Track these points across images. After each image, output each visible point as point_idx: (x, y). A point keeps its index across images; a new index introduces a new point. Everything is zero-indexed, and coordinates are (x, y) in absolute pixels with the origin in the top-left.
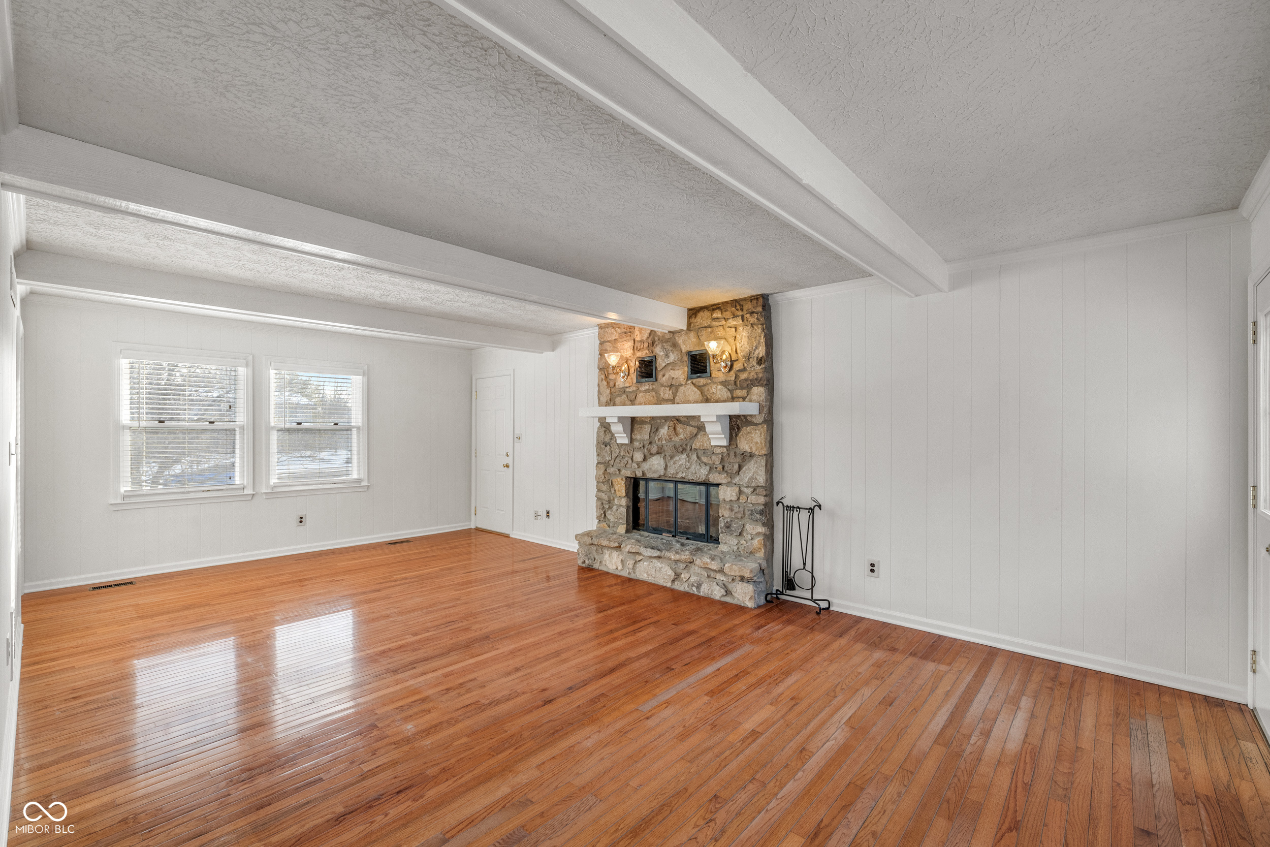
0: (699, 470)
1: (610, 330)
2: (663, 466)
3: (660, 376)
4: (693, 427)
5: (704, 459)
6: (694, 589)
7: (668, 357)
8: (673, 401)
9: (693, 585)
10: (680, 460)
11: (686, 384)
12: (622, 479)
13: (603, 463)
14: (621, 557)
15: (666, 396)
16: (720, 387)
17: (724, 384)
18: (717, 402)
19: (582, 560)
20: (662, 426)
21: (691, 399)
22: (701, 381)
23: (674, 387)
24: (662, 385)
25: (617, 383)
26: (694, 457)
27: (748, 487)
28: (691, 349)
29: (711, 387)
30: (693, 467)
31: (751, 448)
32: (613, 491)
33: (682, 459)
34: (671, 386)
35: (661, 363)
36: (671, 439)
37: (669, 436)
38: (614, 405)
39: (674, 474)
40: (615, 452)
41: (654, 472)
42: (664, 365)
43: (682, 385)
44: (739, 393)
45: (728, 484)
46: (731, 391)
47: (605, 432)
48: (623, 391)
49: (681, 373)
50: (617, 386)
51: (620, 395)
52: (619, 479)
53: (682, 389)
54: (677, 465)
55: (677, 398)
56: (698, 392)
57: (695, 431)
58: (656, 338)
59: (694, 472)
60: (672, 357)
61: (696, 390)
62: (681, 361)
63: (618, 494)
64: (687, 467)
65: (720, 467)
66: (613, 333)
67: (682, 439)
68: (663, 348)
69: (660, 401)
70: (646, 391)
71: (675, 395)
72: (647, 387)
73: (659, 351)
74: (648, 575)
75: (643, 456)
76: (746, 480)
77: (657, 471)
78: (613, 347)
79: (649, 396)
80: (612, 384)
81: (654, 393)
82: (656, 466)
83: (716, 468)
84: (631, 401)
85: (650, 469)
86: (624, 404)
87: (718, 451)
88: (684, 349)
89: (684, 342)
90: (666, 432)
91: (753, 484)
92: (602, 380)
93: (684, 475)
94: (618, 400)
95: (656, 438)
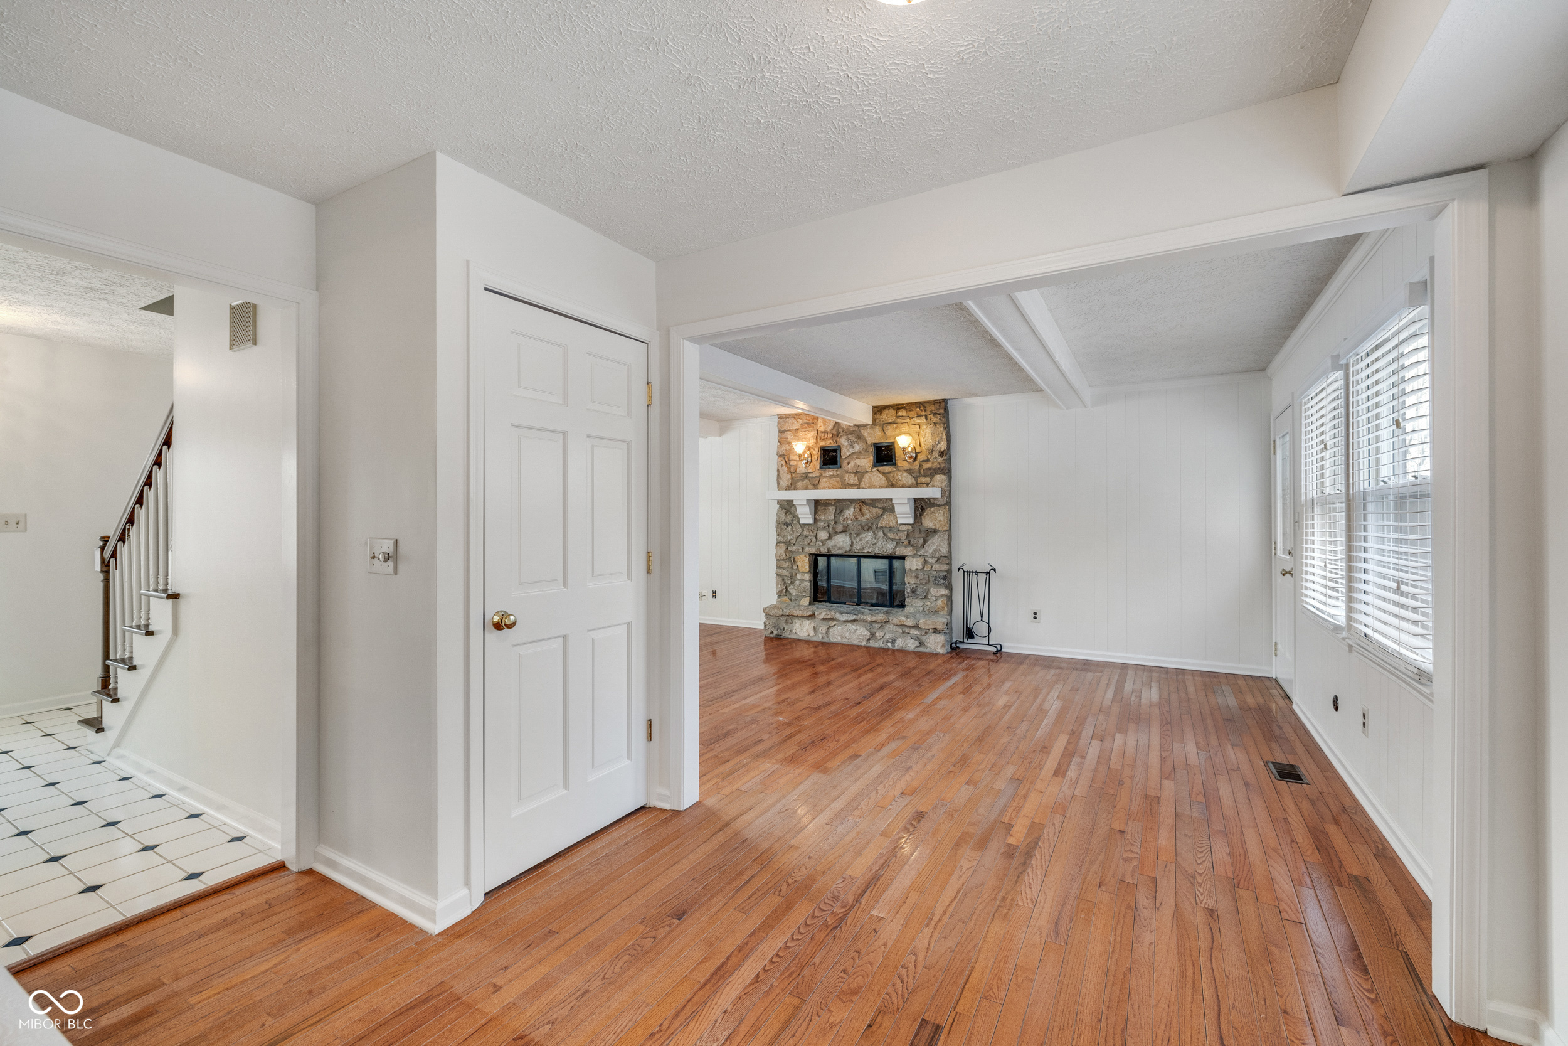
0: (886, 545)
1: (791, 420)
2: (849, 542)
3: (844, 464)
4: (880, 508)
5: (891, 535)
6: (889, 644)
7: (853, 447)
8: (858, 486)
9: (888, 641)
10: (866, 537)
11: (871, 471)
12: (805, 556)
13: (784, 542)
14: (813, 625)
15: (852, 482)
16: (905, 474)
17: (910, 472)
18: (902, 487)
19: (769, 631)
20: (848, 507)
21: (876, 484)
22: (887, 469)
23: (860, 473)
24: (847, 472)
25: (798, 469)
26: (881, 534)
27: (932, 557)
28: (877, 441)
29: (897, 474)
30: (880, 542)
31: (935, 525)
32: (795, 568)
33: (868, 536)
34: (856, 473)
35: (845, 452)
36: (857, 519)
37: (855, 516)
38: (795, 488)
39: (860, 549)
40: (797, 532)
41: (839, 549)
42: (848, 454)
43: (867, 472)
44: (923, 479)
45: (914, 556)
46: (916, 478)
47: (786, 513)
48: (806, 476)
49: (867, 461)
50: (798, 472)
51: (802, 480)
52: (802, 556)
53: (867, 476)
54: (863, 542)
55: (862, 483)
56: (884, 478)
57: (880, 511)
58: (841, 430)
59: (881, 547)
60: (857, 448)
61: (882, 476)
62: (866, 451)
63: (801, 570)
64: (874, 543)
65: (906, 542)
66: (793, 423)
67: (867, 519)
68: (848, 439)
69: (845, 486)
70: (830, 477)
71: (860, 481)
72: (831, 473)
73: (843, 441)
74: (842, 638)
75: (828, 535)
76: (931, 552)
77: (843, 547)
78: (795, 436)
79: (833, 481)
80: (792, 469)
81: (838, 479)
82: (842, 543)
83: (903, 543)
84: (814, 485)
85: (836, 546)
86: (806, 488)
87: (903, 528)
88: (870, 440)
89: (870, 435)
90: (851, 513)
91: (937, 555)
92: (782, 465)
93: (870, 550)
94: (799, 484)
95: (841, 518)
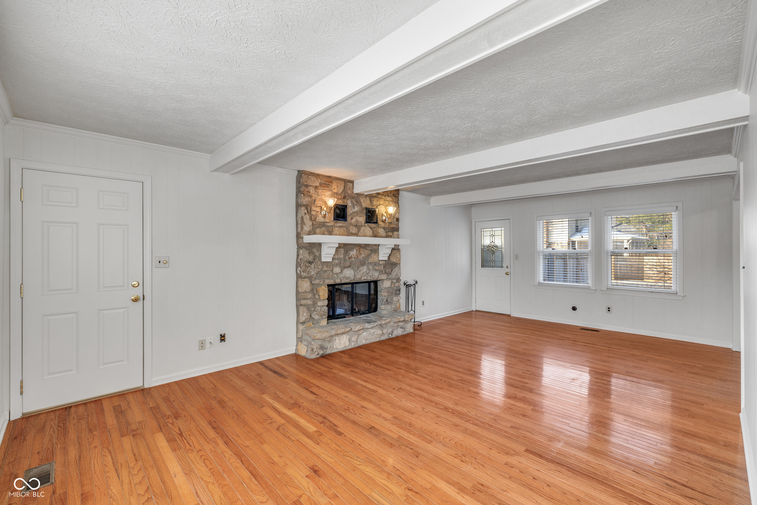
0: (374, 273)
1: (313, 178)
2: (353, 274)
3: (349, 218)
4: (369, 250)
5: (377, 268)
6: (390, 335)
7: (354, 208)
8: (356, 235)
10: (363, 269)
11: (364, 226)
12: (325, 287)
13: (308, 277)
14: (348, 337)
15: (354, 232)
16: (382, 230)
17: (384, 228)
18: (380, 237)
20: (352, 249)
21: (368, 234)
22: (373, 225)
23: (358, 227)
24: (351, 224)
25: (317, 218)
26: (371, 267)
27: (395, 279)
28: (368, 207)
29: (378, 230)
30: (371, 272)
31: (396, 261)
32: (317, 297)
34: (356, 226)
35: (349, 211)
36: (358, 257)
37: (357, 256)
38: (315, 233)
39: (360, 278)
40: (318, 268)
41: (347, 278)
42: (351, 212)
43: (362, 226)
44: (390, 234)
45: (388, 279)
46: (386, 232)
47: (309, 253)
48: (323, 225)
49: (362, 219)
50: (317, 220)
51: (320, 228)
52: (323, 287)
53: (363, 228)
54: (361, 273)
55: (360, 233)
56: (371, 231)
57: (369, 252)
58: (347, 194)
59: (372, 275)
60: (356, 209)
61: (370, 230)
62: (361, 212)
63: (322, 298)
64: (367, 273)
65: (384, 272)
66: (314, 181)
67: (363, 257)
68: (352, 202)
69: (350, 234)
70: (340, 227)
71: (359, 231)
72: (341, 224)
73: (349, 203)
74: (366, 340)
75: (341, 269)
76: (394, 276)
77: (350, 278)
78: (316, 191)
79: (342, 230)
80: (313, 218)
81: (345, 229)
82: (348, 275)
83: (382, 272)
84: (329, 232)
85: (345, 277)
86: (323, 234)
87: (381, 263)
88: (364, 205)
89: (364, 201)
90: (355, 254)
91: (397, 278)
92: (305, 214)
93: (365, 278)
94: (318, 230)
95: (347, 257)
